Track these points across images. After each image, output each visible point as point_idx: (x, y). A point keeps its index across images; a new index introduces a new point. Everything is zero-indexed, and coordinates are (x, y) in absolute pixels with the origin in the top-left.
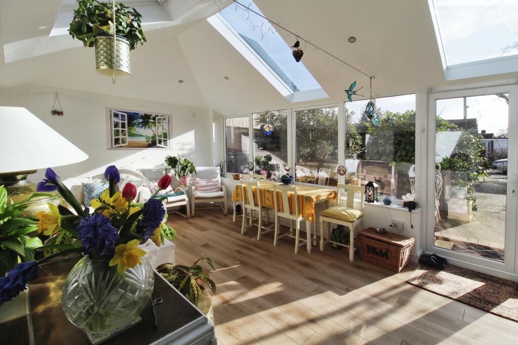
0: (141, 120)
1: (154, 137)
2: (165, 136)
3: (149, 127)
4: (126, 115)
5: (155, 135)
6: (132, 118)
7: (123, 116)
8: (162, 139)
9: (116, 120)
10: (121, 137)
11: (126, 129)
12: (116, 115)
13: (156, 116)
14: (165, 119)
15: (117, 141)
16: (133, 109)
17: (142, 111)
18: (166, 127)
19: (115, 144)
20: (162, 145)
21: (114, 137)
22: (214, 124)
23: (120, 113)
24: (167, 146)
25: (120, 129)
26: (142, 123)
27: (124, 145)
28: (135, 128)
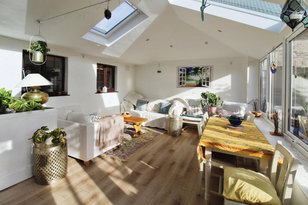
0: (193, 71)
1: (200, 81)
2: (208, 79)
3: (198, 75)
4: (186, 69)
5: (201, 79)
6: (189, 70)
7: (184, 70)
8: (206, 81)
9: (181, 72)
10: (183, 81)
11: (185, 77)
12: (181, 70)
13: (202, 68)
14: (208, 69)
15: (181, 83)
16: (189, 65)
17: (194, 66)
18: (209, 74)
19: (180, 85)
20: (206, 86)
21: (179, 81)
22: (248, 69)
23: (183, 69)
24: (209, 86)
25: (182, 77)
26: (194, 73)
27: (184, 85)
28: (190, 76)
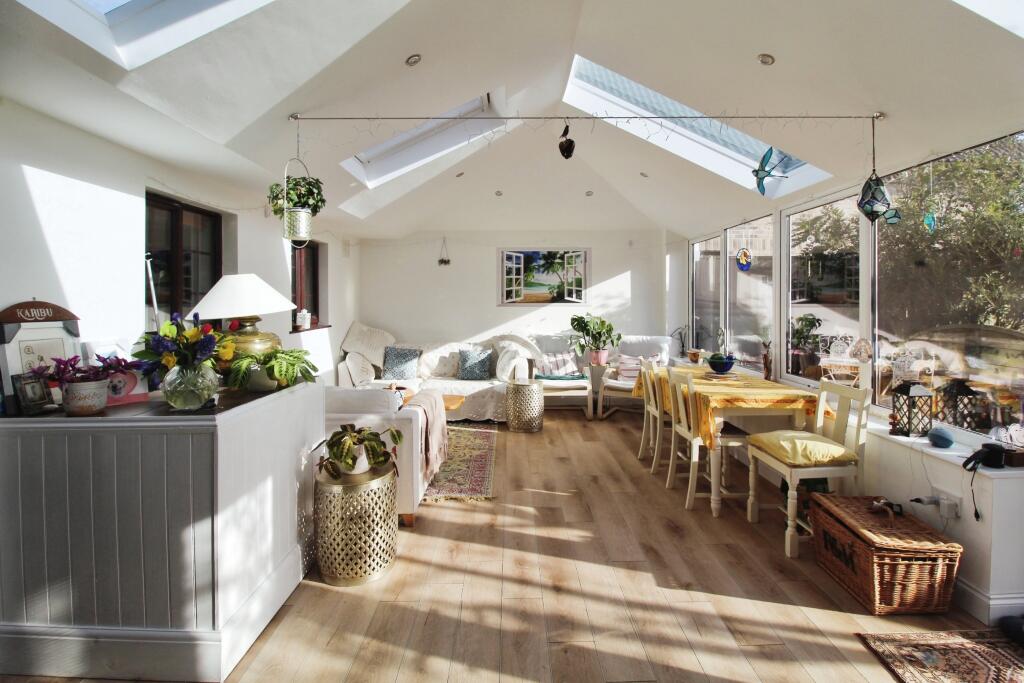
0: (542, 262)
1: (561, 287)
2: (579, 283)
3: (553, 272)
4: (522, 255)
5: (563, 283)
6: (530, 258)
7: (518, 258)
8: (574, 288)
9: (509, 264)
10: (514, 288)
11: (522, 277)
12: (509, 258)
13: (566, 253)
14: (578, 256)
15: (509, 294)
16: (531, 246)
17: (543, 247)
18: (580, 268)
19: (507, 298)
20: (574, 299)
21: (506, 289)
22: (668, 257)
23: (515, 254)
24: (581, 299)
25: (514, 277)
26: (543, 266)
27: (518, 299)
28: (534, 274)
